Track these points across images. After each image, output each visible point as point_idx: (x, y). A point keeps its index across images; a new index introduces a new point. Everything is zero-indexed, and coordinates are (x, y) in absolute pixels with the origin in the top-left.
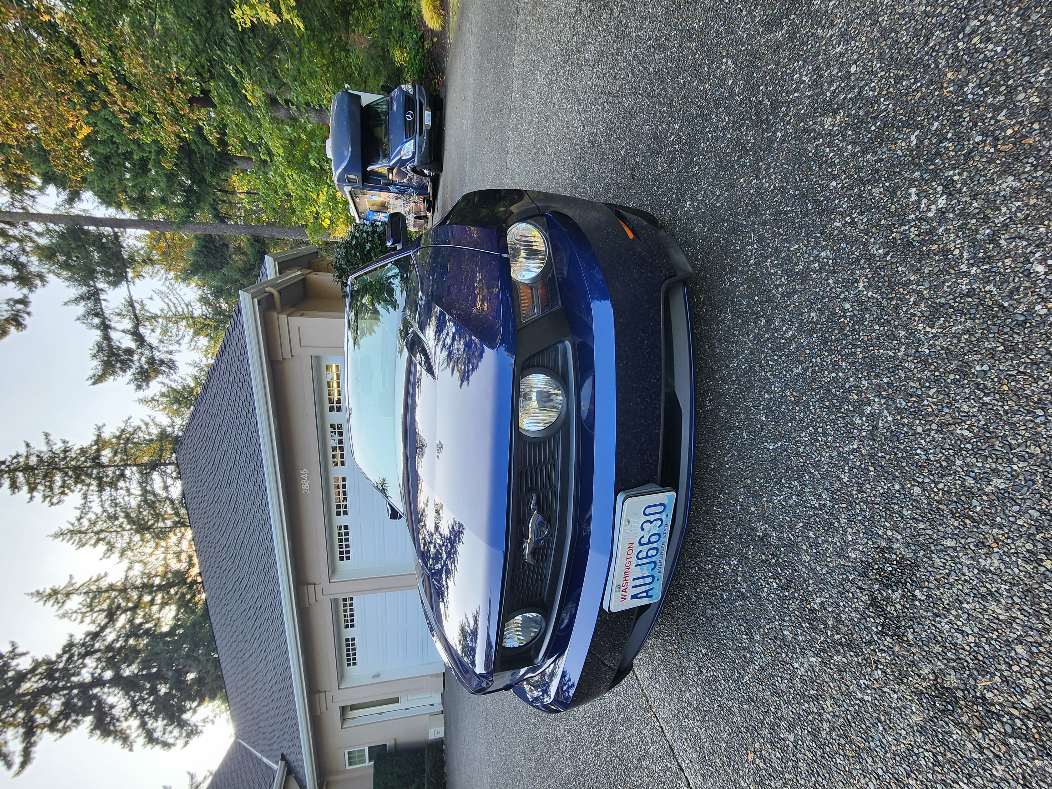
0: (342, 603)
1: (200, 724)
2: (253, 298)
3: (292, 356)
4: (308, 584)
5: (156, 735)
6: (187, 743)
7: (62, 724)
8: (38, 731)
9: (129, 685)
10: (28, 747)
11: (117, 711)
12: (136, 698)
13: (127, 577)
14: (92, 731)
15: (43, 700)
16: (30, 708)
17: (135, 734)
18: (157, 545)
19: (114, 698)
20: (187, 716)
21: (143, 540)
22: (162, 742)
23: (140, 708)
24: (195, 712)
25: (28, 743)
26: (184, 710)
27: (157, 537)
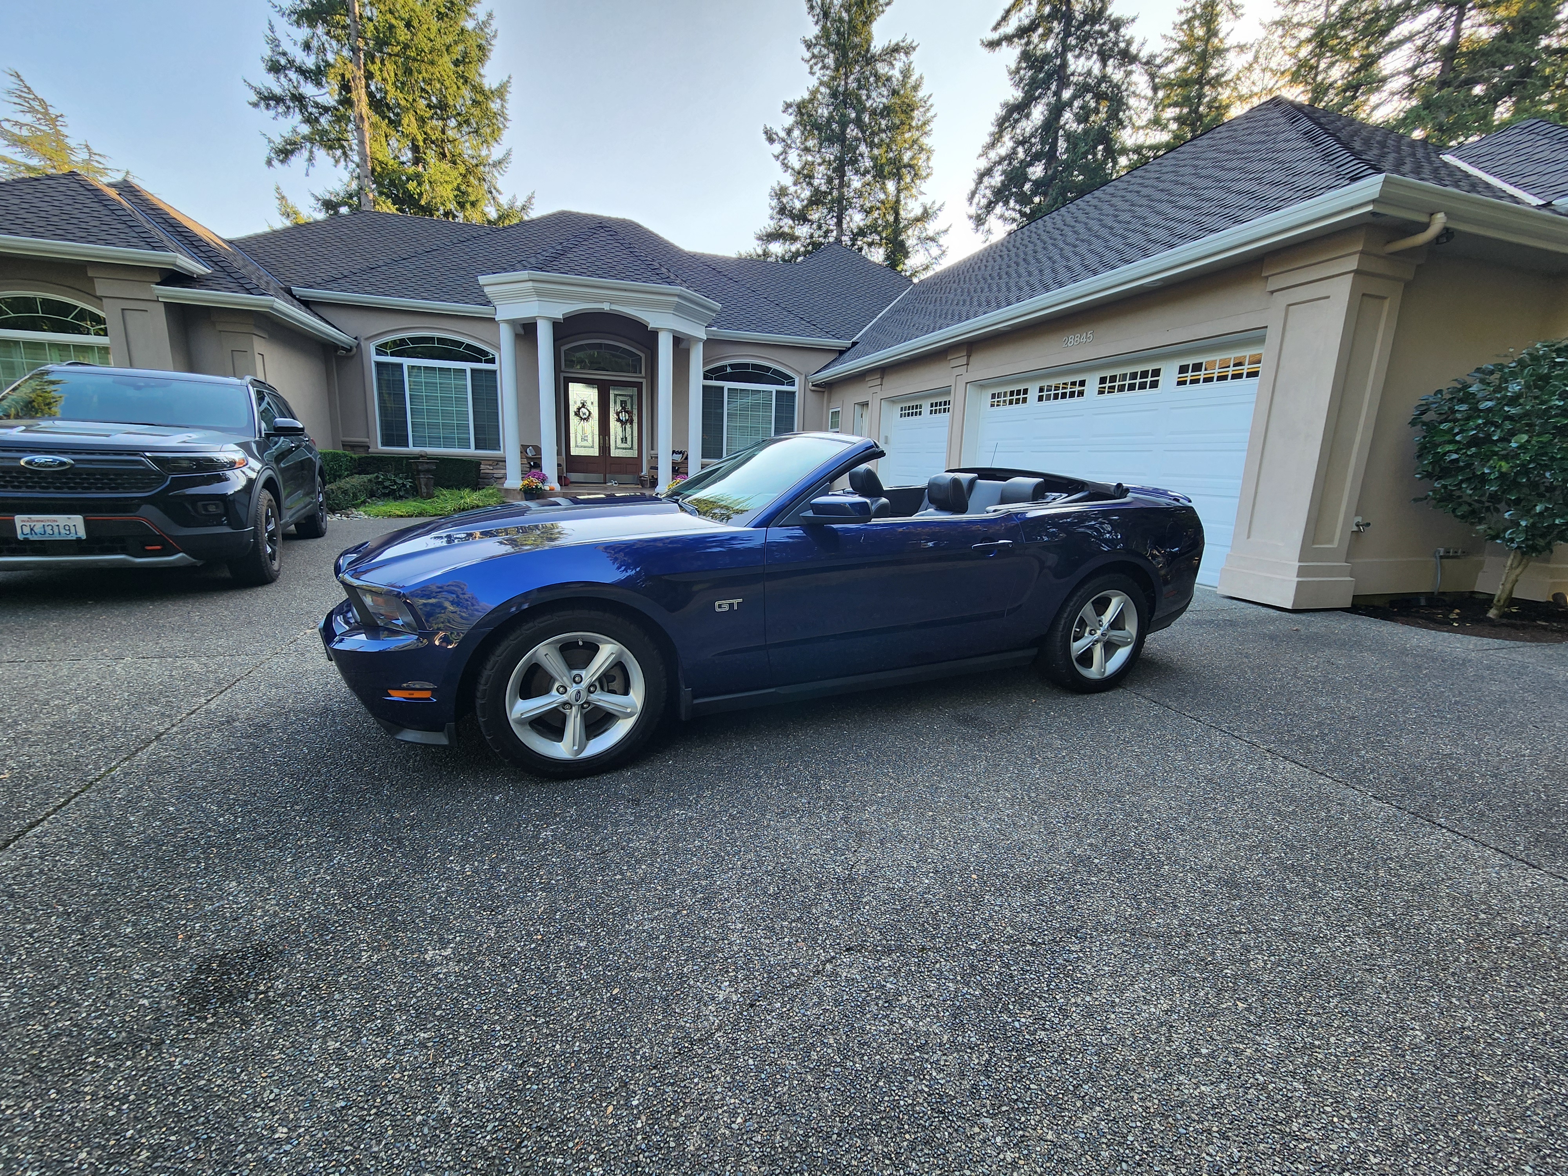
0: (947, 399)
1: (986, 226)
2: (1373, 201)
3: (1272, 292)
4: (969, 356)
5: (986, 179)
6: (970, 217)
7: (1024, 65)
8: (1023, 41)
9: (1051, 125)
10: (1009, 39)
11: (1024, 123)
12: (1033, 140)
13: (1227, 50)
14: (1006, 105)
15: (1057, 26)
16: (1052, 16)
17: (993, 155)
18: (1283, 73)
19: (1038, 113)
20: (999, 209)
21: (1299, 46)
22: (977, 189)
23: (1020, 150)
24: (1001, 216)
25: (1013, 36)
26: (1006, 203)
27: (1300, 67)
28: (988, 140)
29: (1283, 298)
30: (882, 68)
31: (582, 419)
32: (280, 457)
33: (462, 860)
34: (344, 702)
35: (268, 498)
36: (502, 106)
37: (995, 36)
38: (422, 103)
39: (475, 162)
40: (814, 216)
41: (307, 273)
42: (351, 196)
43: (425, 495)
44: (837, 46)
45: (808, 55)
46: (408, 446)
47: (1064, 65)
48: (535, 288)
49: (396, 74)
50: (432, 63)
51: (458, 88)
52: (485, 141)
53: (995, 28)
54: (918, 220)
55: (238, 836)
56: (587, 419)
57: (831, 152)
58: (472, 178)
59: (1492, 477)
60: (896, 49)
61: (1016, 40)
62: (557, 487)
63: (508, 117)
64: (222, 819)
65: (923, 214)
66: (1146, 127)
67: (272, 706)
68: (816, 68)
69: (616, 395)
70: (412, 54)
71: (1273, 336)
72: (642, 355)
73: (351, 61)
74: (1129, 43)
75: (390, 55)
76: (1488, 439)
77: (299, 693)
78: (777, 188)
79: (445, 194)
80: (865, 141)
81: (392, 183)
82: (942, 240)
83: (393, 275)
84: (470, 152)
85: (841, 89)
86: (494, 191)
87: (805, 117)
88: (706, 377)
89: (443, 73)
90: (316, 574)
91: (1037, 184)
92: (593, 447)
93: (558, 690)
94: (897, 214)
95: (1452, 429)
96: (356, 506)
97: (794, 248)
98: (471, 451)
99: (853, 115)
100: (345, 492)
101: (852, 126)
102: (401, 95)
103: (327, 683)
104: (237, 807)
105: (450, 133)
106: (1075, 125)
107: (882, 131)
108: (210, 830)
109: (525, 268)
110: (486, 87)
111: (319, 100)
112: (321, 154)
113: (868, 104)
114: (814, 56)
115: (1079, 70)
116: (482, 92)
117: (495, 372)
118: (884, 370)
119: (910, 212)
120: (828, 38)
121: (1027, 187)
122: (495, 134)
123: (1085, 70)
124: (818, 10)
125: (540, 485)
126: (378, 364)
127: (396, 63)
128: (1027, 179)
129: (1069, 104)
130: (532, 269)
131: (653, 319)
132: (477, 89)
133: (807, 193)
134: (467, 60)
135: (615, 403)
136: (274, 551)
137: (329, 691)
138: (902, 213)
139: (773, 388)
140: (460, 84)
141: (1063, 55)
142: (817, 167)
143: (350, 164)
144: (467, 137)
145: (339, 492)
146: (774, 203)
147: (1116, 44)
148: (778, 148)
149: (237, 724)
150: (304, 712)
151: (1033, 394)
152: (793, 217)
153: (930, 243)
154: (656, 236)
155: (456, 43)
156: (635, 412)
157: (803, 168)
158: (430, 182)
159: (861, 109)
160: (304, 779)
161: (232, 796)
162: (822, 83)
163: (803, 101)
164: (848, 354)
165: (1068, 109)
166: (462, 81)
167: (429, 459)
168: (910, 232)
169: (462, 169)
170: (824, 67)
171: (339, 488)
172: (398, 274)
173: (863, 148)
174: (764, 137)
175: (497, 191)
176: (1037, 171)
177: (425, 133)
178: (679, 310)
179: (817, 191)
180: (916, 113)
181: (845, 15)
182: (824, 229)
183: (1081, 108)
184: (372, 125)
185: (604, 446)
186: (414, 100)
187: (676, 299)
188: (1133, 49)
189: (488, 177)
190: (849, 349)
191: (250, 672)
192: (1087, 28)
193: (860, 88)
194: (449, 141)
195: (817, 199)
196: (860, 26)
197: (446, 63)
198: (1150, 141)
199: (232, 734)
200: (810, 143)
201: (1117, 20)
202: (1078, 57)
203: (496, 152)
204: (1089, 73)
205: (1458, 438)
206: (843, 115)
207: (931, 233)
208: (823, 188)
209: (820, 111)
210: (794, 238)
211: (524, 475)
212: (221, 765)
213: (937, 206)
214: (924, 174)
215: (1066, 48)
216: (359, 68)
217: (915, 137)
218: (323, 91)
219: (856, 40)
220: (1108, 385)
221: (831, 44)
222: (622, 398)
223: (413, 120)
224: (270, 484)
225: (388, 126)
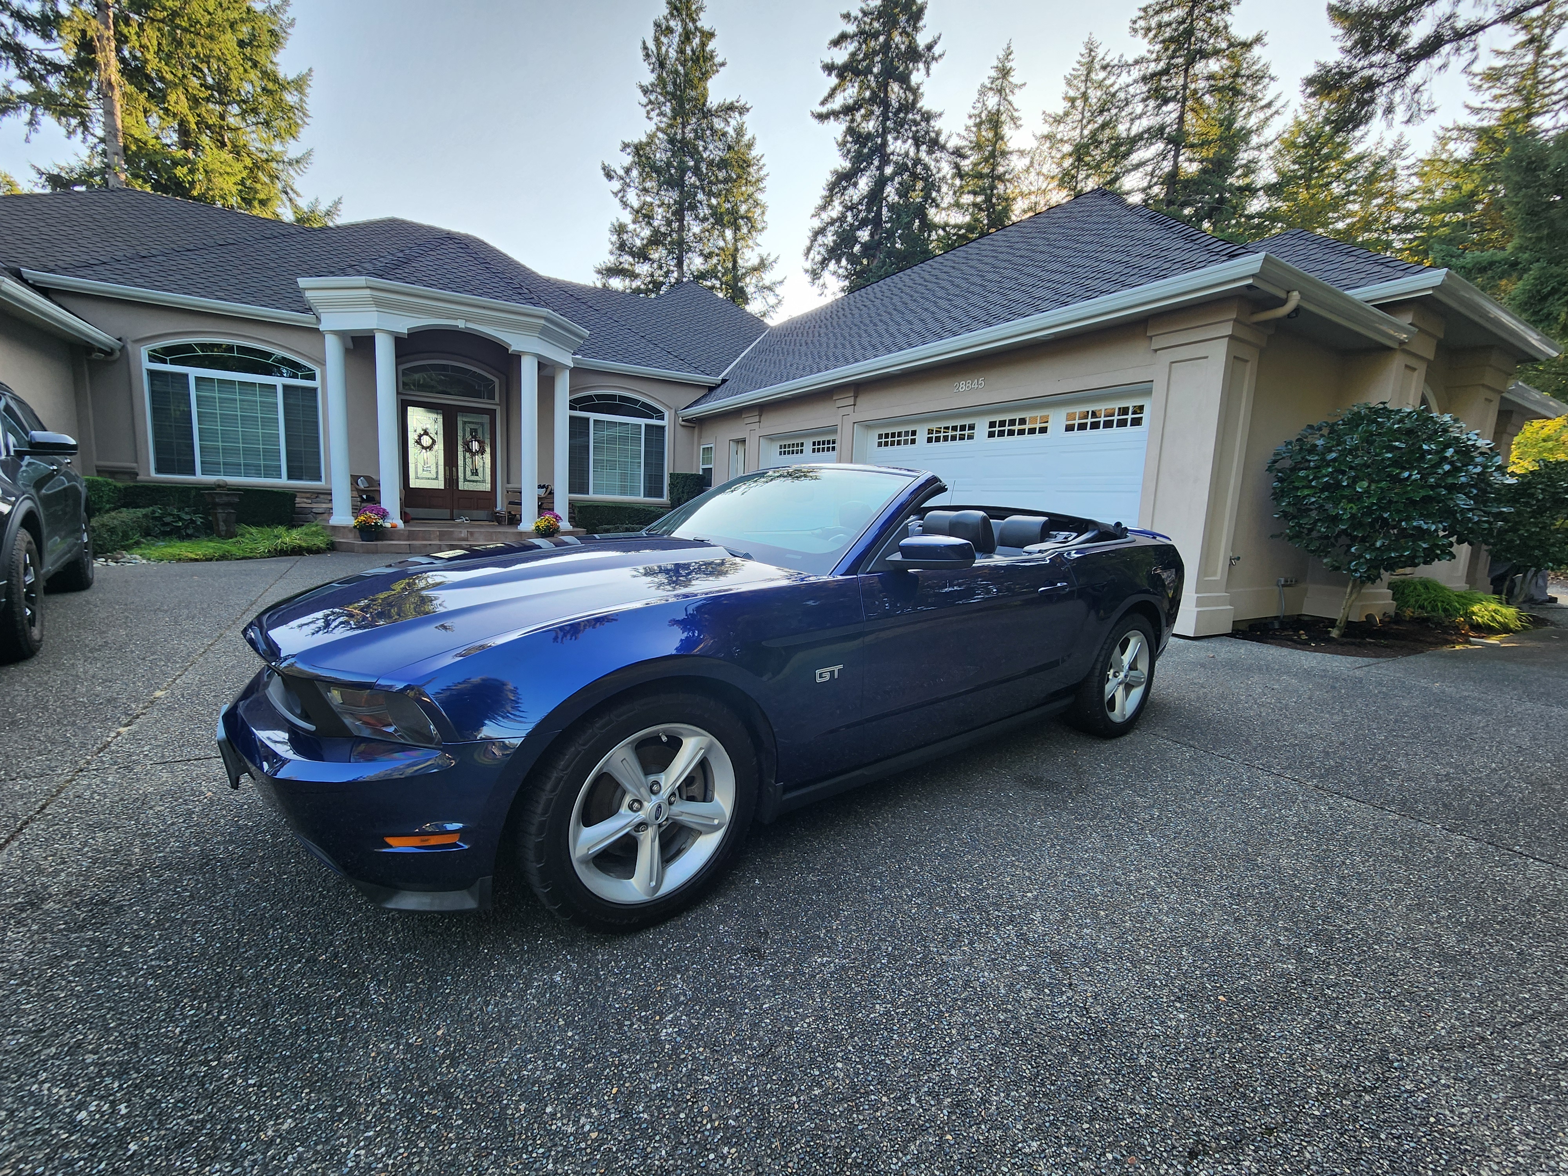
0: (831, 438)
1: (821, 281)
2: (1253, 276)
3: (1156, 351)
4: (856, 397)
5: (820, 238)
6: (807, 271)
7: (849, 139)
8: (848, 118)
9: (875, 196)
10: (835, 114)
11: (851, 191)
12: (860, 207)
13: (1011, 153)
14: (836, 172)
15: (877, 111)
16: (873, 100)
17: (825, 216)
18: (1053, 178)
19: (864, 184)
20: (832, 266)
21: (1063, 158)
22: (812, 246)
23: (849, 214)
24: (835, 273)
25: (839, 112)
26: (838, 261)
27: (1065, 175)
28: (820, 202)
29: (1166, 357)
30: (718, 124)
31: (423, 447)
32: (39, 484)
33: (569, 1110)
34: (231, 842)
35: (26, 540)
36: (301, 99)
37: (824, 110)
38: (195, 82)
39: (264, 156)
40: (655, 256)
41: (43, 254)
42: (91, 174)
43: (223, 533)
44: (674, 95)
45: (645, 101)
46: (194, 474)
47: (885, 144)
48: (373, 297)
49: (159, 44)
50: (211, 38)
51: (245, 71)
52: (277, 136)
53: (823, 103)
54: (755, 269)
55: (133, 1147)
56: (430, 448)
57: (671, 196)
58: (260, 174)
59: (1345, 517)
60: (731, 108)
61: (842, 116)
62: (400, 524)
63: (309, 113)
64: (83, 1114)
65: (760, 264)
66: (948, 208)
67: (105, 863)
68: (653, 114)
69: (465, 423)
70: (183, 24)
71: (1159, 388)
72: (496, 381)
73: (94, 17)
74: (938, 134)
75: (153, 20)
76: (1338, 485)
77: (147, 835)
78: (616, 224)
79: (225, 186)
80: (703, 189)
81: (152, 165)
82: (778, 290)
83: (174, 268)
84: (258, 145)
85: (679, 137)
86: (289, 191)
87: (643, 159)
88: (572, 408)
89: (226, 52)
90: (100, 641)
91: (864, 246)
92: (437, 478)
93: (630, 807)
94: (735, 262)
95: (1308, 476)
96: (127, 548)
97: (634, 285)
98: (283, 481)
99: (692, 163)
100: (112, 531)
101: (689, 174)
102: (166, 68)
103: (190, 813)
104: (108, 1080)
105: (232, 121)
106: (896, 198)
107: (719, 181)
108: (66, 1146)
109: (360, 273)
110: (281, 76)
111: (48, 55)
112: (47, 120)
113: (705, 156)
114: (650, 102)
115: (898, 150)
116: (276, 80)
117: (315, 390)
118: (763, 408)
119: (747, 261)
120: (664, 87)
121: (857, 248)
122: (292, 131)
123: (903, 152)
124: (654, 60)
125: (380, 522)
126: (152, 373)
127: (159, 29)
128: (856, 240)
129: (892, 179)
130: (369, 274)
131: (515, 342)
132: (268, 76)
133: (646, 233)
134: (256, 43)
135: (464, 430)
136: (33, 613)
137: (197, 825)
138: (740, 262)
139: (643, 422)
140: (248, 67)
141: (884, 135)
142: (656, 209)
143: (89, 138)
144: (254, 128)
145: (103, 530)
146: (614, 238)
147: (927, 133)
148: (616, 185)
149: (50, 905)
150: (169, 866)
151: (922, 436)
152: (632, 254)
153: (767, 292)
154: (505, 255)
155: (242, 20)
156: (488, 441)
157: (642, 208)
158: (205, 171)
159: (699, 160)
160: (218, 996)
161: (90, 1057)
162: (659, 129)
163: (641, 143)
164: (719, 390)
165: (889, 183)
166: (250, 63)
167: (229, 490)
168: (748, 280)
169: (248, 162)
170: (661, 114)
171: (103, 525)
172: (181, 267)
173: (700, 196)
174: (602, 172)
175: (295, 192)
176: (864, 235)
177: (199, 116)
178: (545, 333)
179: (656, 232)
180: (752, 170)
181: (680, 68)
182: (665, 269)
183: (900, 183)
184: (124, 94)
185: (451, 479)
186: (184, 76)
187: (543, 322)
188: (942, 139)
189: (283, 176)
190: (719, 386)
191: (43, 807)
192: (902, 115)
193: (697, 138)
194: (229, 128)
195: (656, 240)
196: (696, 81)
197: (228, 41)
198: (952, 221)
199: (46, 927)
200: (648, 185)
201: (928, 113)
202: (896, 139)
203: (292, 149)
204: (907, 154)
205: (1313, 484)
206: (682, 162)
207: (767, 282)
208: (663, 229)
209: (658, 155)
210: (634, 276)
211: (356, 511)
212: (45, 995)
213: (772, 259)
214: (760, 227)
215: (885, 131)
216: (108, 28)
217: (749, 192)
218: (52, 46)
219: (693, 94)
220: (997, 430)
221: (667, 93)
222: (473, 426)
223: (183, 97)
224: (30, 521)
225: (147, 99)
